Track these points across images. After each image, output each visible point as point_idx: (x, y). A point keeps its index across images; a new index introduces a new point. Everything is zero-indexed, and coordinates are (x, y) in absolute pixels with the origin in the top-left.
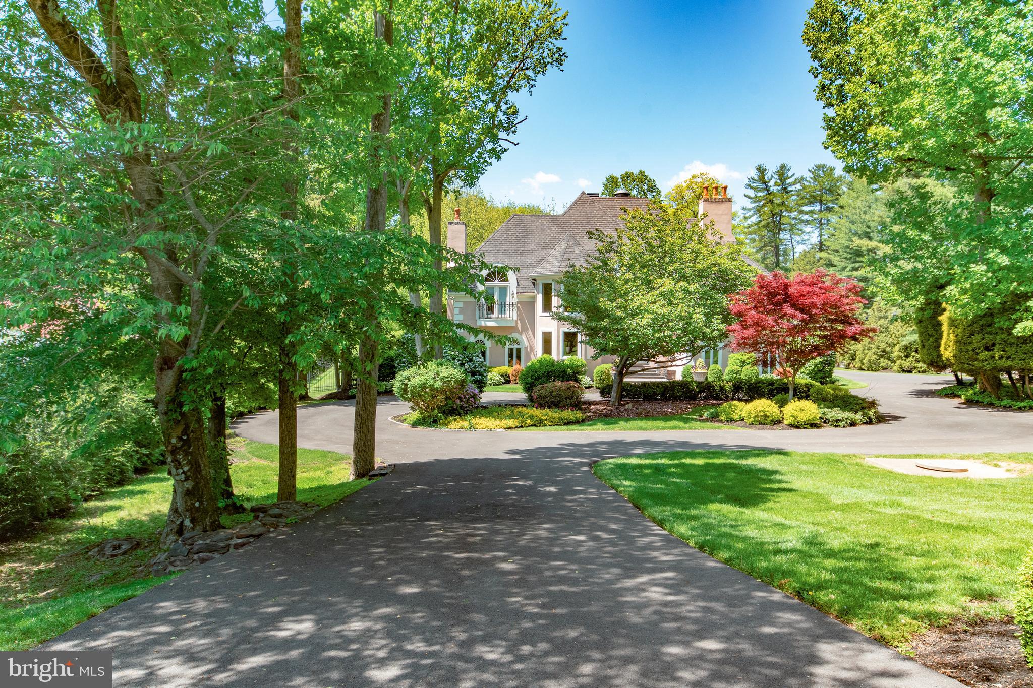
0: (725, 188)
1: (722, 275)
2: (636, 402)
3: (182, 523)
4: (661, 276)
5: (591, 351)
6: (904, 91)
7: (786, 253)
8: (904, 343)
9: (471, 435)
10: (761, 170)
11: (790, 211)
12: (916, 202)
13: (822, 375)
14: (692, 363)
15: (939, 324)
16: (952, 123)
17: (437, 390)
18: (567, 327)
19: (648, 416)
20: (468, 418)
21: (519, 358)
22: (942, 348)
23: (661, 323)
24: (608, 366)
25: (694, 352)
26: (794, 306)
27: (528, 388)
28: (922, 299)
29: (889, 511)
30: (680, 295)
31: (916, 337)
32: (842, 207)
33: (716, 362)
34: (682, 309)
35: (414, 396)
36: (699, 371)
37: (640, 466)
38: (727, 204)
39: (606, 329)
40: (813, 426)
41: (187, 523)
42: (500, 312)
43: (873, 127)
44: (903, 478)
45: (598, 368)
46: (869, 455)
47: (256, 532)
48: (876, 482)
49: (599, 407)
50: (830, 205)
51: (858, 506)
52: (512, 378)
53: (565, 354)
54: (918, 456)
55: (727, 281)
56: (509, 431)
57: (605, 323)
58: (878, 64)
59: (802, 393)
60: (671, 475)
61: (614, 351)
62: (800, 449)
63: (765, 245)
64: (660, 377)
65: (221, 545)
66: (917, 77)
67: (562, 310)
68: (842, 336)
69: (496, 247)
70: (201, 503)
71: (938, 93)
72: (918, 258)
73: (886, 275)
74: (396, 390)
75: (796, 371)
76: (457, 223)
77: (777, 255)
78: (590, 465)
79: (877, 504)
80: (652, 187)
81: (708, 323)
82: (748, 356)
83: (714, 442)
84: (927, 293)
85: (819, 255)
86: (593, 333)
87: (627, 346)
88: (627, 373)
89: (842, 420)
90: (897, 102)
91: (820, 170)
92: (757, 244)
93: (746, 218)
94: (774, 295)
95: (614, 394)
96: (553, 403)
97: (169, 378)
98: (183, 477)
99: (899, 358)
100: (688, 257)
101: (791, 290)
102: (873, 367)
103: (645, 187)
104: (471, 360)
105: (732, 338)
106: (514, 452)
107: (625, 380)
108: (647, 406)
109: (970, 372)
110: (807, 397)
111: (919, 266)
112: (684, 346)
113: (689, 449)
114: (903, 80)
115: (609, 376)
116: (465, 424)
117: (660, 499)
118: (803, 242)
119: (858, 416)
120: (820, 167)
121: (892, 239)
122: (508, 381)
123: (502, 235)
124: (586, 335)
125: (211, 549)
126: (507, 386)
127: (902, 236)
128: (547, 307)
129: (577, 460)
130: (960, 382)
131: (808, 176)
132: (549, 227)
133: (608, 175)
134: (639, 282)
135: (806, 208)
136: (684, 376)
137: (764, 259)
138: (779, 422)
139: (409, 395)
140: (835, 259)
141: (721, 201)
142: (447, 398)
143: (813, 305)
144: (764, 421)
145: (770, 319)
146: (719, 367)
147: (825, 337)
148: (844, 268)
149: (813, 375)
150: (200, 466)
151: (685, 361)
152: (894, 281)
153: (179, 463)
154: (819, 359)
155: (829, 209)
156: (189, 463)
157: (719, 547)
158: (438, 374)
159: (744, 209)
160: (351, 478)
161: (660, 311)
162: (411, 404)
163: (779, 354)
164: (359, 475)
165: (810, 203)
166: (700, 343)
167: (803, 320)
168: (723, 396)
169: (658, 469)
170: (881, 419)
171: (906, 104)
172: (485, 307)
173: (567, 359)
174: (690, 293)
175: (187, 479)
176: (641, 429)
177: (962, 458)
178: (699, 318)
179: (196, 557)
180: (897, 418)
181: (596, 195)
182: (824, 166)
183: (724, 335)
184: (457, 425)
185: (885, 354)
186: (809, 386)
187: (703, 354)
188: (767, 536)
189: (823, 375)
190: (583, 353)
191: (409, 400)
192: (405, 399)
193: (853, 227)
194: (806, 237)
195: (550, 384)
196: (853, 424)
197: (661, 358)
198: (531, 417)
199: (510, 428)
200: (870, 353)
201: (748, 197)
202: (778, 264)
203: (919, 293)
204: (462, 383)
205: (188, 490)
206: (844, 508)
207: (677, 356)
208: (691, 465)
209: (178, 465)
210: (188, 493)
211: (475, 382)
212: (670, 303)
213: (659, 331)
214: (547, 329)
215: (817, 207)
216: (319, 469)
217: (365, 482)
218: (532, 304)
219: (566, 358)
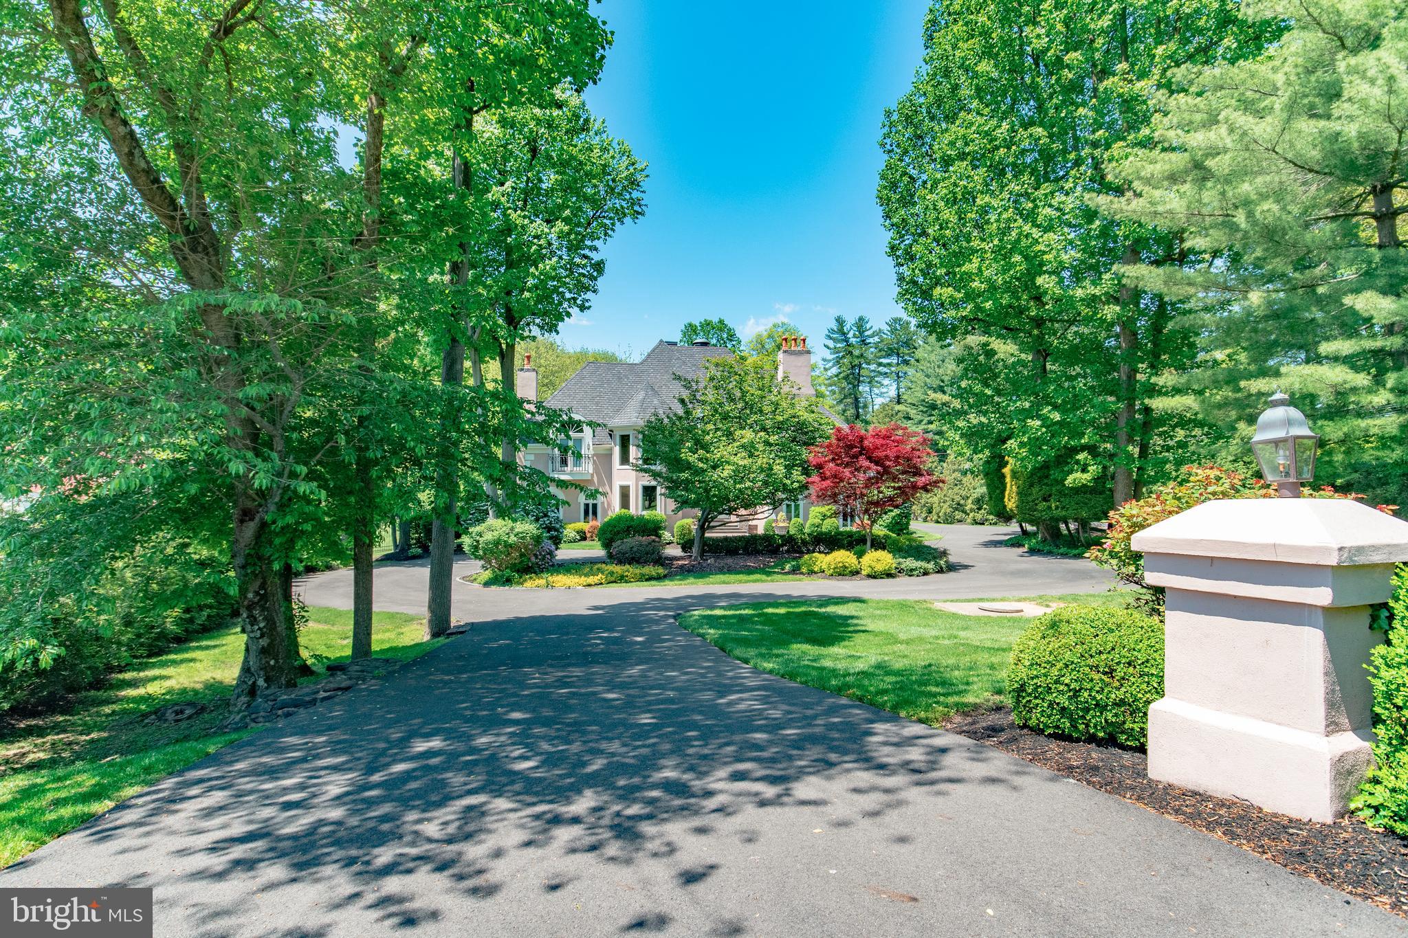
0: (804, 340)
1: (801, 427)
2: (718, 557)
3: (254, 683)
4: (742, 428)
5: (672, 504)
6: (963, 255)
7: (865, 406)
8: (975, 496)
9: (549, 593)
10: (840, 321)
11: (869, 364)
12: (981, 358)
13: (898, 527)
14: (773, 517)
15: (1003, 476)
16: (1008, 287)
17: (511, 546)
18: (648, 481)
19: (730, 570)
20: (545, 575)
21: (595, 513)
22: (1006, 500)
23: (740, 474)
24: (689, 521)
25: (776, 505)
26: (870, 459)
27: (607, 545)
28: (987, 452)
29: (947, 642)
30: (761, 447)
31: (984, 489)
32: (918, 361)
33: (797, 516)
34: (762, 461)
35: (488, 553)
36: (781, 525)
37: (724, 617)
38: (806, 356)
39: (687, 481)
40: (889, 575)
41: (261, 682)
42: (575, 465)
43: (939, 288)
44: (964, 618)
45: (679, 523)
46: (938, 601)
47: (343, 685)
48: (939, 622)
49: (680, 563)
50: (907, 358)
51: (921, 639)
52: (588, 535)
53: (645, 508)
54: (981, 600)
55: (806, 433)
56: (589, 589)
57: (685, 475)
58: (941, 228)
59: (878, 544)
60: (756, 623)
61: (695, 504)
62: (875, 597)
63: (845, 397)
64: (741, 530)
65: (307, 699)
66: (975, 244)
67: (640, 462)
68: (915, 487)
69: (570, 396)
70: (277, 661)
71: (995, 259)
72: (985, 413)
73: (957, 429)
74: (466, 548)
75: (874, 522)
76: (528, 370)
77: (857, 408)
78: (675, 617)
79: (937, 638)
80: (732, 336)
81: (788, 475)
82: (827, 507)
83: (795, 593)
84: (993, 446)
85: (898, 407)
86: (674, 487)
87: (708, 498)
88: (709, 527)
89: (915, 570)
90: (959, 266)
91: (896, 325)
92: (837, 396)
93: (826, 369)
94: (851, 447)
95: (695, 550)
96: (633, 559)
97: (251, 528)
98: (258, 634)
99: (972, 510)
100: (767, 409)
101: (866, 443)
102: (949, 520)
103: (725, 336)
104: (546, 515)
105: (813, 490)
106: (596, 608)
107: (707, 535)
108: (730, 561)
109: (1031, 522)
110: (884, 548)
111: (984, 420)
112: (765, 498)
113: (772, 600)
114: (964, 244)
115: (690, 531)
116: (542, 582)
117: (745, 642)
118: (881, 395)
119: (931, 566)
120: (897, 320)
121: (962, 394)
122: (584, 538)
123: (576, 384)
124: (667, 488)
125: (297, 704)
126: (583, 543)
127: (969, 391)
128: (625, 459)
129: (662, 613)
130: (1024, 532)
131: (886, 328)
132: (626, 376)
133: (686, 323)
134: (719, 433)
135: (884, 361)
136: (766, 530)
137: (844, 411)
138: (856, 573)
139: (481, 553)
140: (912, 412)
141: (800, 353)
142: (522, 555)
143: (887, 457)
144: (843, 572)
145: (847, 472)
146: (800, 520)
147: (899, 488)
148: (920, 422)
149: (890, 527)
150: (275, 623)
151: (766, 515)
152: (962, 436)
153: (255, 619)
154: (897, 511)
155: (906, 363)
156: (265, 619)
157: (798, 675)
158: (512, 529)
159: (824, 360)
160: (427, 638)
161: (741, 463)
162: (482, 562)
163: (858, 505)
164: (435, 635)
165: (888, 356)
166: (780, 495)
167: (878, 472)
168: (804, 550)
169: (742, 619)
170: (952, 568)
171: (966, 267)
172: (559, 459)
173: (647, 514)
174: (770, 445)
175: (262, 636)
176: (724, 583)
177: (1019, 600)
178: (779, 469)
179: (280, 712)
180: (966, 567)
181: (675, 344)
182: (900, 320)
183: (805, 487)
184: (532, 584)
185: (959, 507)
186: (886, 537)
187: (784, 507)
188: (841, 665)
189: (900, 526)
190: (664, 508)
191: (481, 558)
192: (476, 557)
193: (928, 381)
194: (884, 390)
195: (629, 540)
196: (926, 573)
197: (742, 512)
198: (612, 573)
199: (589, 585)
200: (946, 506)
201: (828, 347)
202: (858, 416)
203: (986, 447)
204: (537, 540)
205: (263, 647)
206: (908, 642)
207: (759, 509)
208: (773, 614)
209: (253, 620)
210: (264, 651)
211: (551, 538)
212: (751, 455)
213: (740, 483)
214: (625, 483)
215: (894, 360)
216: (388, 630)
217: (442, 640)
218: (609, 456)
219: (645, 513)
